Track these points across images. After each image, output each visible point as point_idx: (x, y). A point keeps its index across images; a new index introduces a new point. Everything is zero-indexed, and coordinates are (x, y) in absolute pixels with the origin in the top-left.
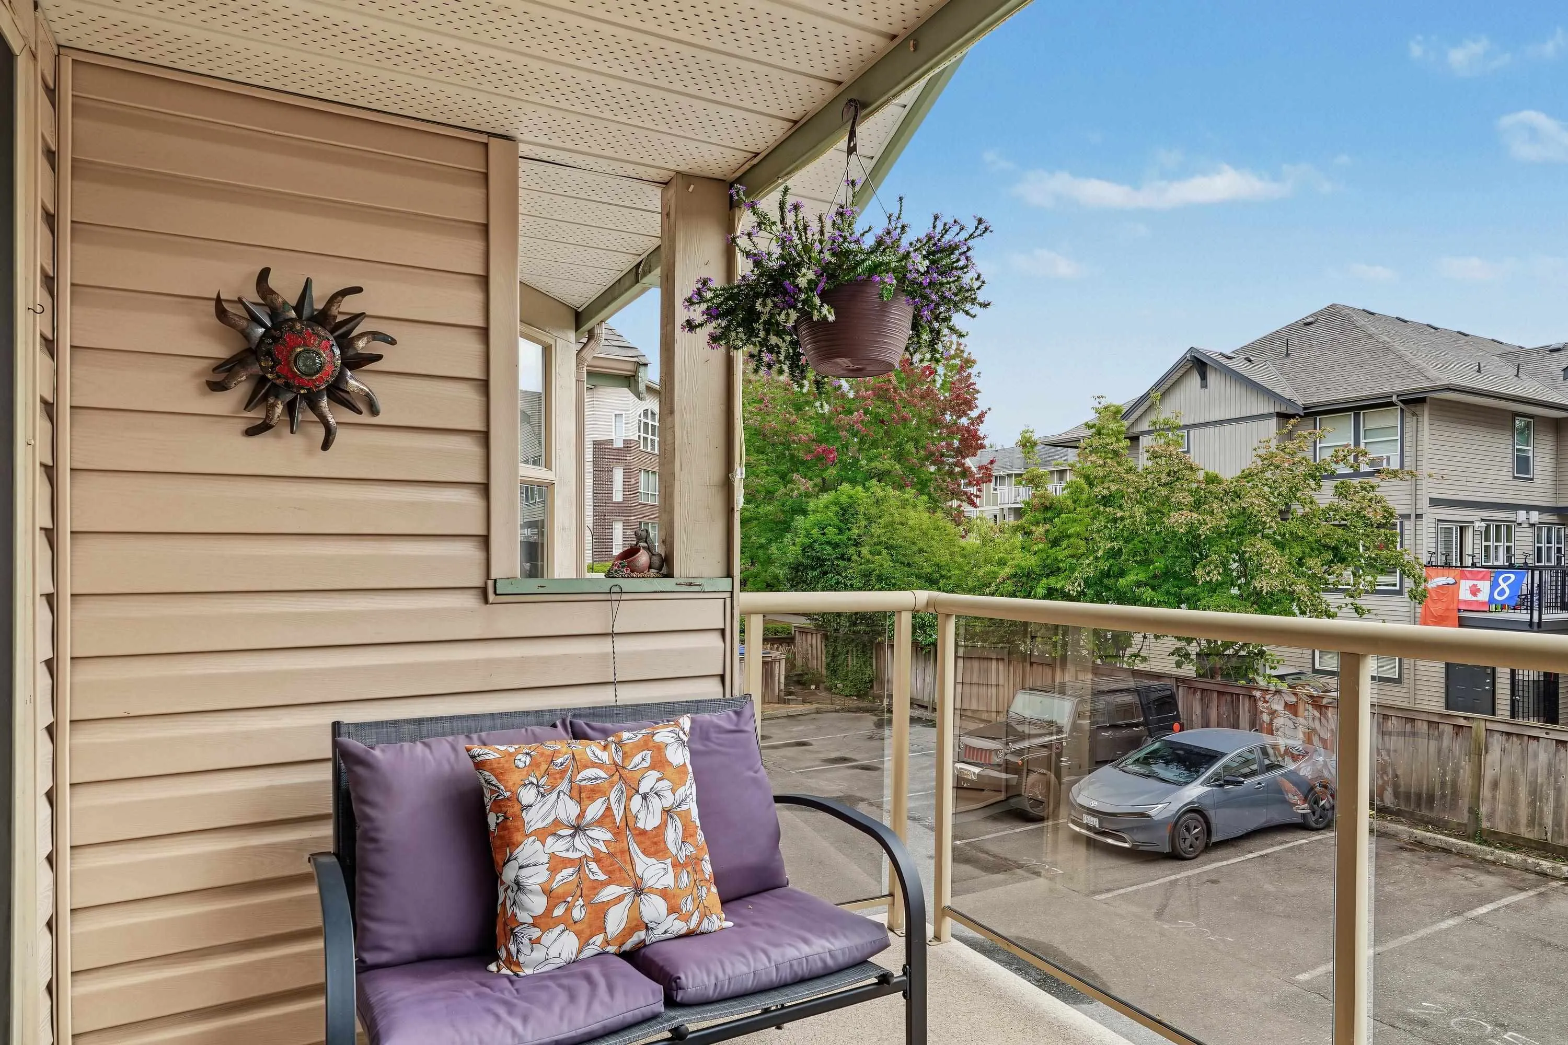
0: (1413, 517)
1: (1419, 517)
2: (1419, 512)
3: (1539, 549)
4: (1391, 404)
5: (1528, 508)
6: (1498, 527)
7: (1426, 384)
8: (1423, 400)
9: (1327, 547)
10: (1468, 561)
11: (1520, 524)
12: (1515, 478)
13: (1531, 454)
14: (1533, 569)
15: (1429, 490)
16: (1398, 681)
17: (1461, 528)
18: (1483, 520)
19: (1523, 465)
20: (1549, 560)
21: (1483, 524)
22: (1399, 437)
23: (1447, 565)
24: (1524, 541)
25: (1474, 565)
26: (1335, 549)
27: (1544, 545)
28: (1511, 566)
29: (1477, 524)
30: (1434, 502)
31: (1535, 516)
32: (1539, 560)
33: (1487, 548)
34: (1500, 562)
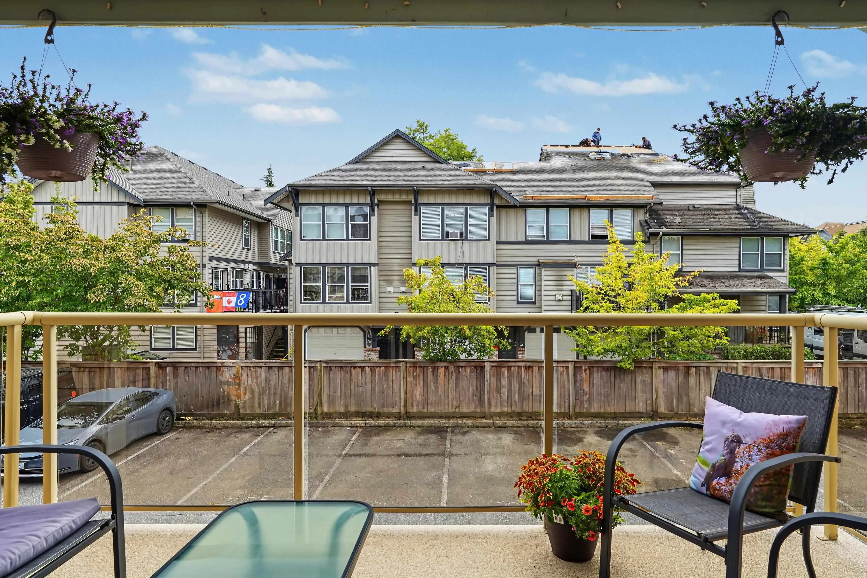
0: (201, 265)
1: (204, 265)
2: (204, 263)
3: (253, 281)
4: (190, 206)
5: (249, 263)
6: (237, 271)
7: (207, 199)
8: (205, 206)
9: (165, 280)
10: (226, 288)
11: (246, 270)
12: (244, 248)
13: (249, 237)
14: (253, 291)
15: (209, 252)
16: (195, 350)
17: (222, 271)
18: (231, 268)
19: (246, 242)
20: (257, 287)
21: (231, 270)
22: (194, 224)
23: (217, 290)
24: (247, 278)
25: (229, 290)
26: (169, 282)
27: (255, 280)
28: (244, 290)
29: (229, 270)
30: (211, 258)
31: (251, 267)
32: (253, 287)
33: (233, 281)
34: (238, 288)
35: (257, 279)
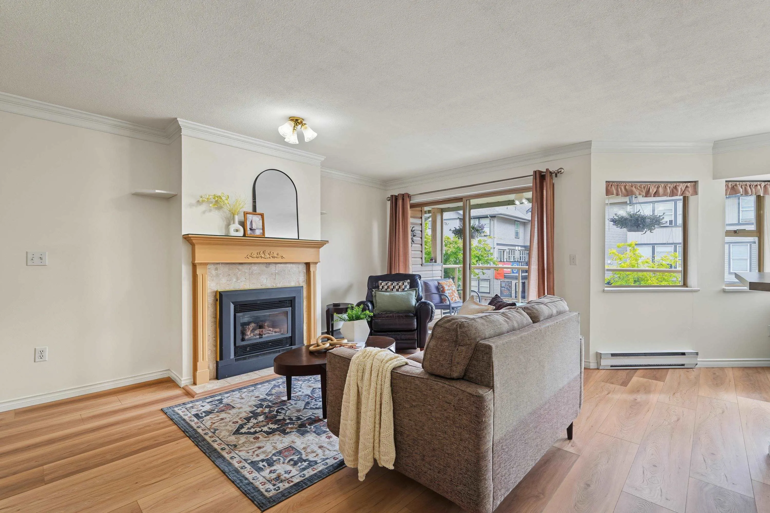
0: (493, 248)
1: (494, 248)
2: (494, 247)
3: (521, 257)
4: (487, 217)
5: (518, 246)
6: (512, 251)
7: (497, 213)
8: (495, 217)
10: (505, 260)
11: (516, 250)
12: (515, 238)
13: (519, 231)
14: (520, 262)
15: (496, 241)
16: (489, 293)
17: (503, 251)
18: (508, 249)
19: (517, 234)
20: (523, 260)
21: (509, 250)
22: (489, 226)
23: (501, 261)
24: (517, 255)
25: (507, 261)
27: (521, 256)
28: (515, 261)
29: (507, 250)
30: (498, 244)
31: (520, 248)
32: (521, 260)
33: (509, 256)
34: (512, 260)
35: (523, 255)
